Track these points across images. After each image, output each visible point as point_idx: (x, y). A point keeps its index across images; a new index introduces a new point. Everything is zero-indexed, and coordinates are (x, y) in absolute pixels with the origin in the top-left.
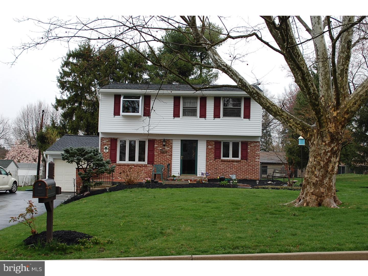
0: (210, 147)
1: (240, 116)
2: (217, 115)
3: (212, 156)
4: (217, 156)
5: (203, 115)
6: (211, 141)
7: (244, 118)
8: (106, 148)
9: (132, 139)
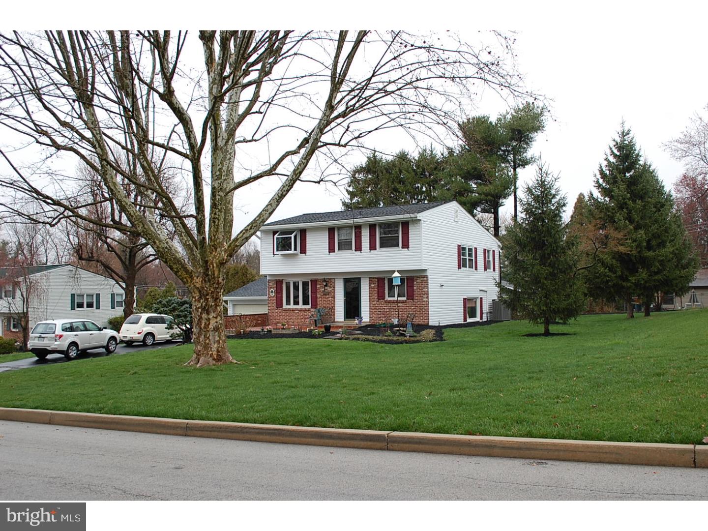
0: (373, 285)
1: (398, 246)
2: (372, 247)
3: (376, 296)
4: (381, 296)
5: (359, 248)
6: (374, 278)
7: (402, 248)
8: (272, 292)
9: (296, 280)
